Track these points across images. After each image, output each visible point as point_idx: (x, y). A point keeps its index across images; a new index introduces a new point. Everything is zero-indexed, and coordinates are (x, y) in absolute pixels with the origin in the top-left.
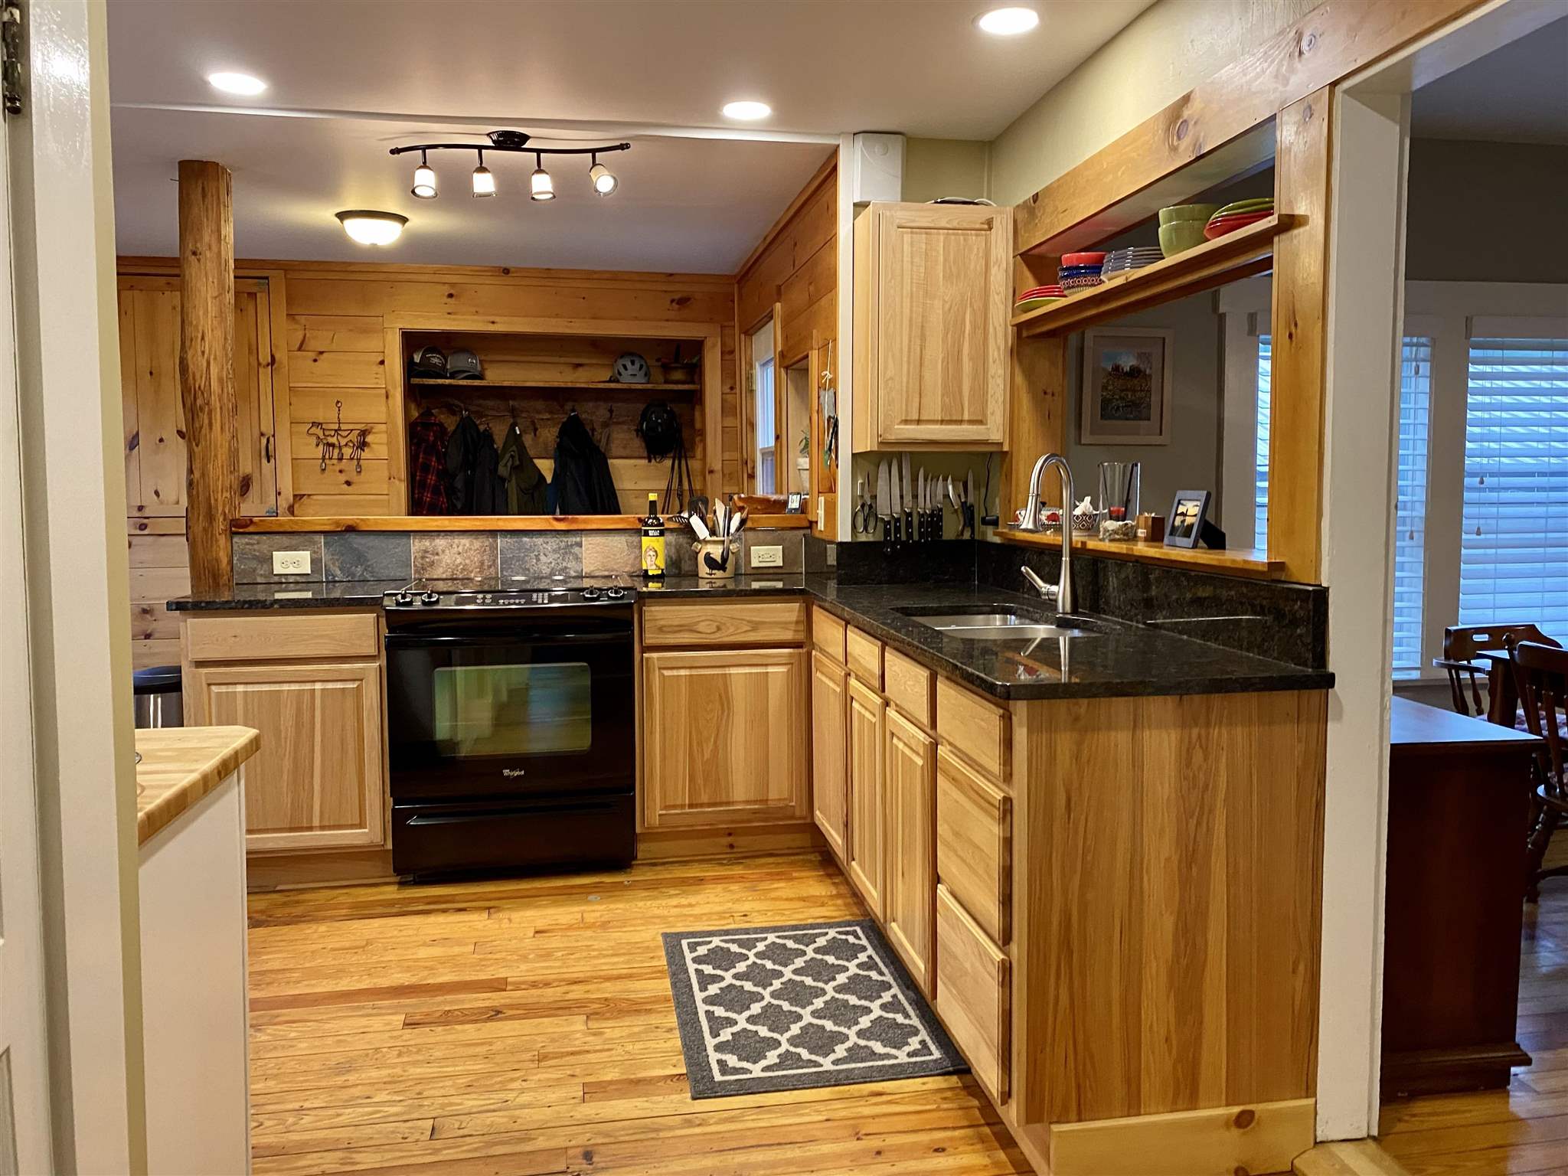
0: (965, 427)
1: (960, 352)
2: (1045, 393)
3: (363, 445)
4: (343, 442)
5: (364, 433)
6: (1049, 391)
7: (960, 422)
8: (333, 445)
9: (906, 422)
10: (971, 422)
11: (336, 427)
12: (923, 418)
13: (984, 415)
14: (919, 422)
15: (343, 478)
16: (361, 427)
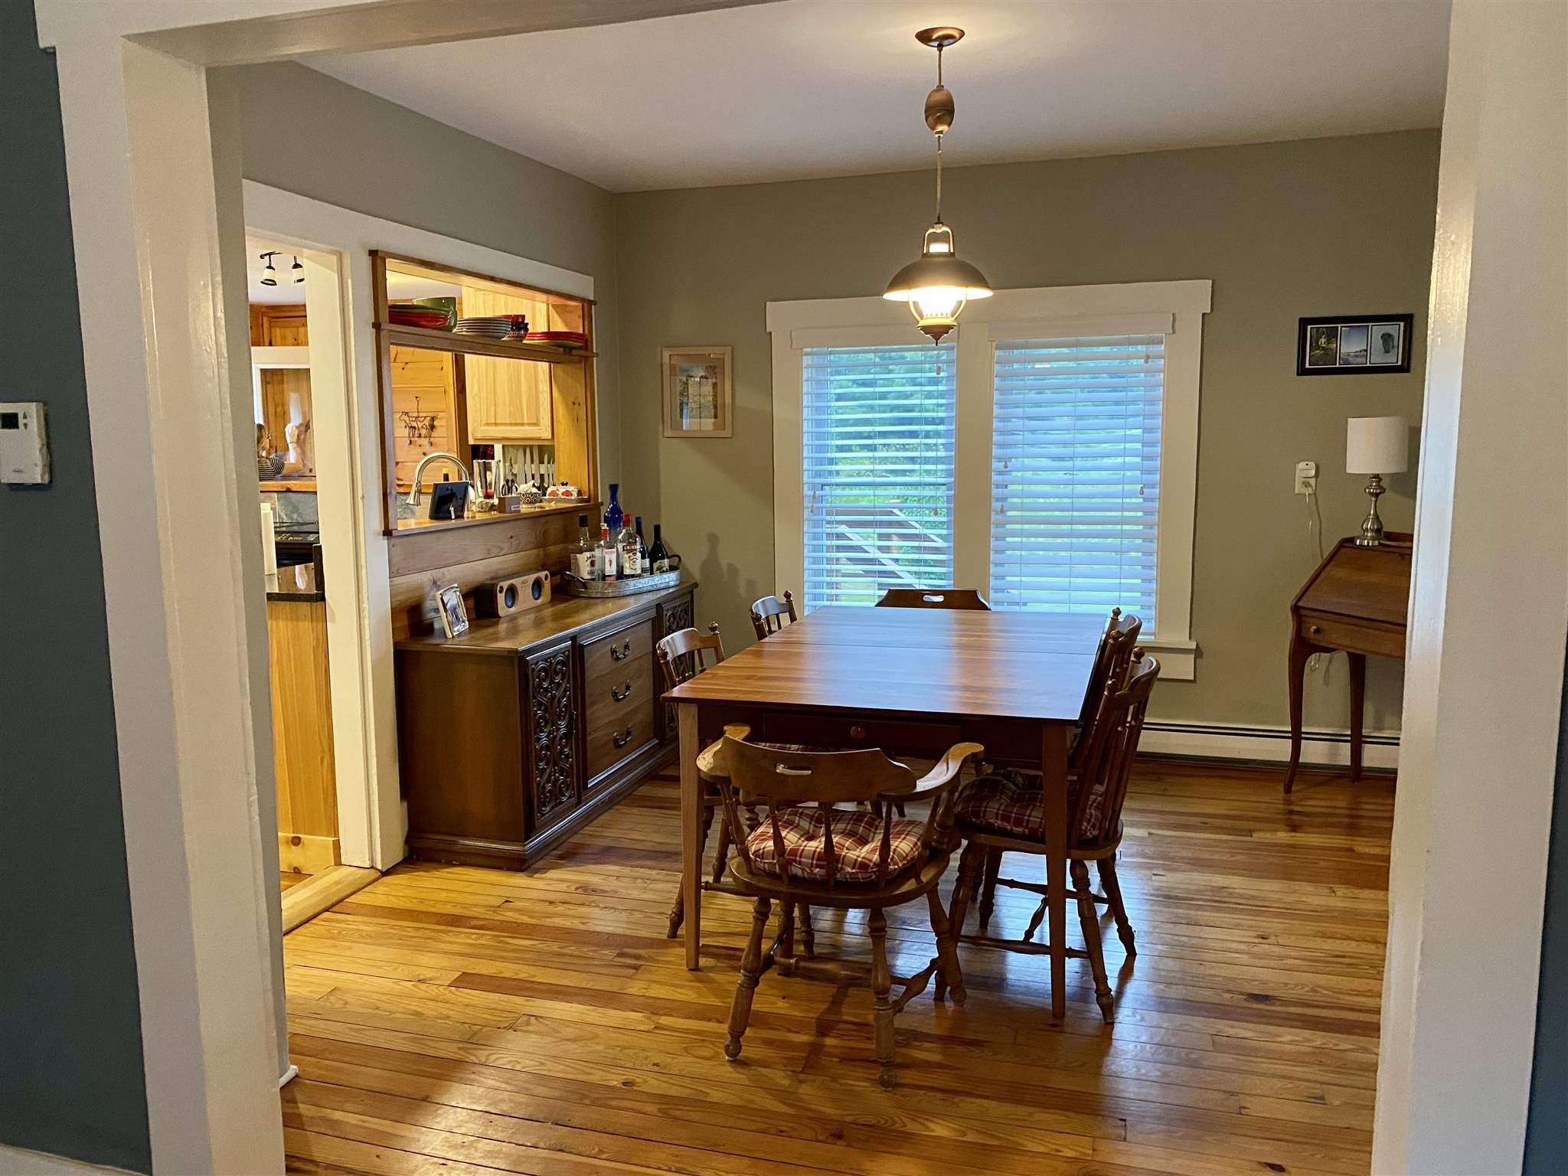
0: (526, 428)
1: (519, 375)
2: (574, 404)
3: (432, 427)
4: (420, 425)
5: (433, 419)
6: (576, 402)
7: (522, 424)
8: (415, 428)
9: (488, 424)
10: (529, 424)
11: (416, 415)
12: (498, 421)
13: (538, 420)
14: (496, 424)
15: (421, 450)
16: (432, 414)
